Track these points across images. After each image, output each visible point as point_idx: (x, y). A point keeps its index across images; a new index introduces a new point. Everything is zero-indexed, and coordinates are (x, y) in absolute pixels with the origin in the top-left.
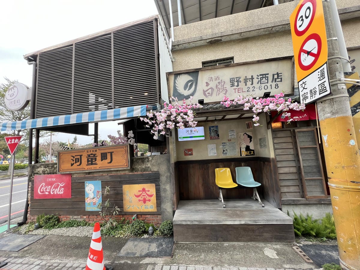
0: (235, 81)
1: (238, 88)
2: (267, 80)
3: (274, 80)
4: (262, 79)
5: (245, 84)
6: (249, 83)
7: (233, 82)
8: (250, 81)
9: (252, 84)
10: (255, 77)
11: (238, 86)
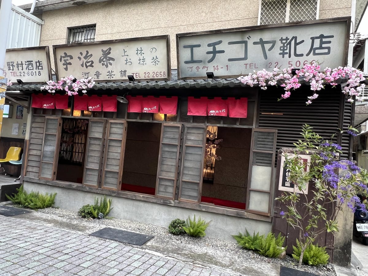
0: (11, 65)
1: (14, 72)
2: (32, 67)
3: (37, 67)
4: (29, 66)
5: (17, 68)
6: (20, 68)
7: (9, 66)
8: (20, 66)
9: (22, 70)
10: (24, 63)
11: (13, 70)
